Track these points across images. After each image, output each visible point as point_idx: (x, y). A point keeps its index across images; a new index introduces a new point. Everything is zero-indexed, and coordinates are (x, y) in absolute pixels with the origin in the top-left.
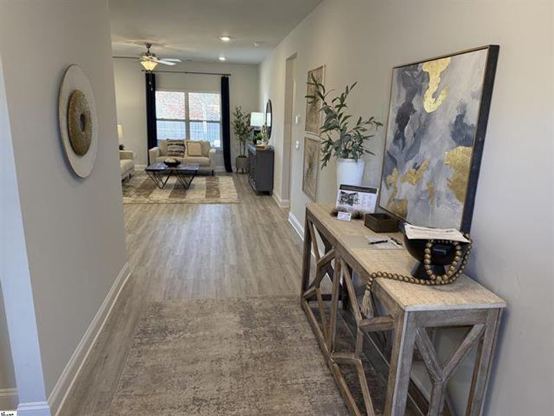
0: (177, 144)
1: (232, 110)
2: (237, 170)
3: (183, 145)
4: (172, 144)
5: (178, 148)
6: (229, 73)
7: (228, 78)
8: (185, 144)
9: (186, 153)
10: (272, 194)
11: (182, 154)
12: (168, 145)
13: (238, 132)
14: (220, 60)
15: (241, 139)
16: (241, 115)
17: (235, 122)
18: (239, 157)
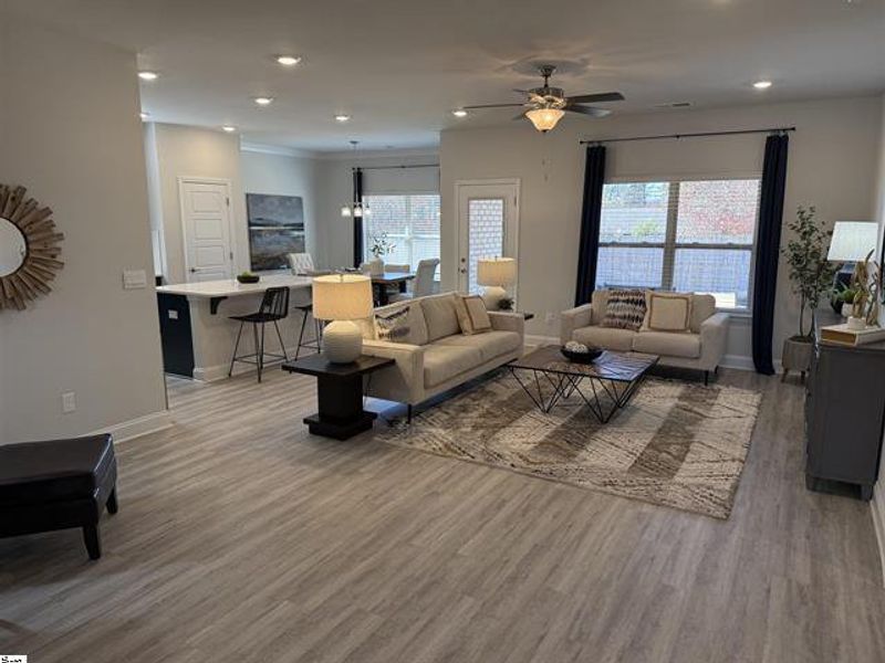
0: (628, 301)
1: (790, 216)
2: (786, 371)
3: (642, 303)
4: (618, 301)
5: (628, 310)
6: (789, 126)
7: (786, 138)
8: (647, 298)
9: (645, 322)
10: (871, 496)
11: (635, 324)
12: (610, 301)
13: (800, 274)
14: (756, 90)
15: (806, 293)
16: (813, 230)
17: (793, 247)
18: (795, 338)
